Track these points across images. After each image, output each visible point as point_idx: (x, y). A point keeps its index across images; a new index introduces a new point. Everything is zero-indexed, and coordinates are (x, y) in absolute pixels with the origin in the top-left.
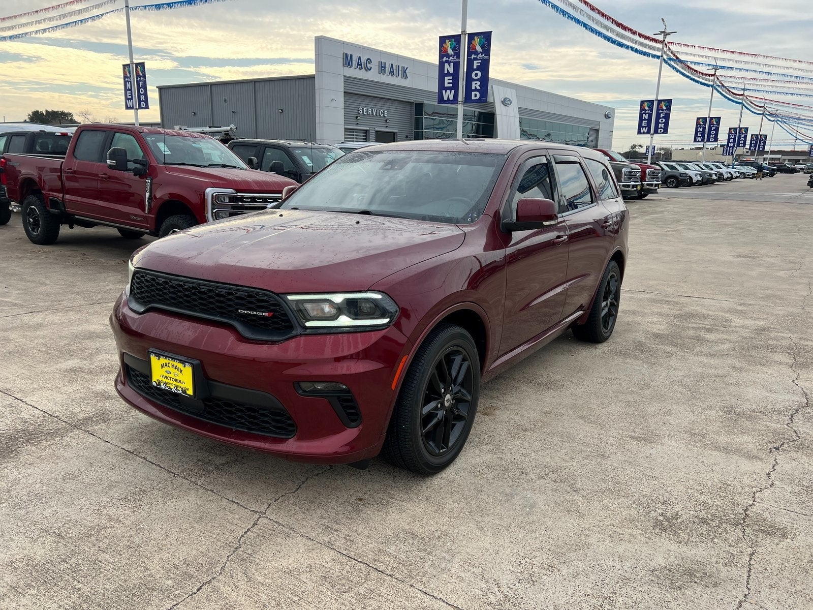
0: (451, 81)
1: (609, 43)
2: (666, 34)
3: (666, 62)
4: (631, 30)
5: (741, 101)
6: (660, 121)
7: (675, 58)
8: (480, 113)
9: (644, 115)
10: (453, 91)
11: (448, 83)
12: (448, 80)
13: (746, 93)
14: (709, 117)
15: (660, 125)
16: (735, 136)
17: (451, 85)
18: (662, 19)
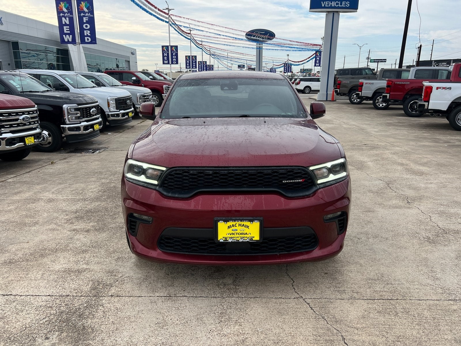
0: (68, 29)
1: (145, 12)
2: (169, 10)
3: (171, 25)
4: (154, 6)
5: (201, 47)
6: (173, 57)
7: (174, 23)
8: (58, 50)
9: (165, 54)
10: (71, 36)
11: (67, 31)
12: (66, 28)
13: (203, 43)
14: (191, 55)
15: (174, 59)
16: (201, 66)
17: (69, 32)
18: (166, 1)
